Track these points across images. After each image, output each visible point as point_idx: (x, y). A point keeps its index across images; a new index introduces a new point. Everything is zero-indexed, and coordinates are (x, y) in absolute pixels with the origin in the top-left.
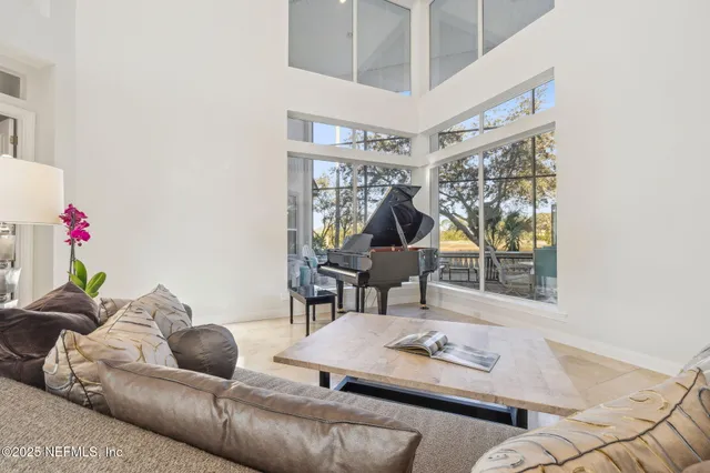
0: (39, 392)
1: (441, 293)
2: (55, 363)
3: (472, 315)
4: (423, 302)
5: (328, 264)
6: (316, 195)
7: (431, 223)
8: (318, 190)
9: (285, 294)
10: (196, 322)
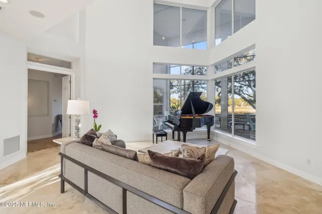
0: (92, 148)
1: (217, 135)
2: (94, 143)
3: (227, 144)
4: (209, 138)
5: (169, 121)
6: (172, 88)
7: (212, 106)
8: (173, 86)
9: (152, 132)
10: (118, 139)
